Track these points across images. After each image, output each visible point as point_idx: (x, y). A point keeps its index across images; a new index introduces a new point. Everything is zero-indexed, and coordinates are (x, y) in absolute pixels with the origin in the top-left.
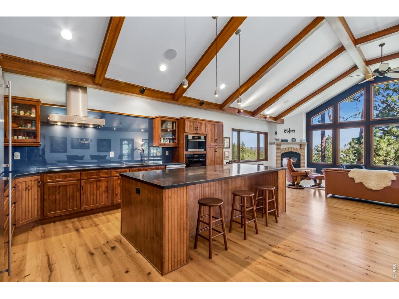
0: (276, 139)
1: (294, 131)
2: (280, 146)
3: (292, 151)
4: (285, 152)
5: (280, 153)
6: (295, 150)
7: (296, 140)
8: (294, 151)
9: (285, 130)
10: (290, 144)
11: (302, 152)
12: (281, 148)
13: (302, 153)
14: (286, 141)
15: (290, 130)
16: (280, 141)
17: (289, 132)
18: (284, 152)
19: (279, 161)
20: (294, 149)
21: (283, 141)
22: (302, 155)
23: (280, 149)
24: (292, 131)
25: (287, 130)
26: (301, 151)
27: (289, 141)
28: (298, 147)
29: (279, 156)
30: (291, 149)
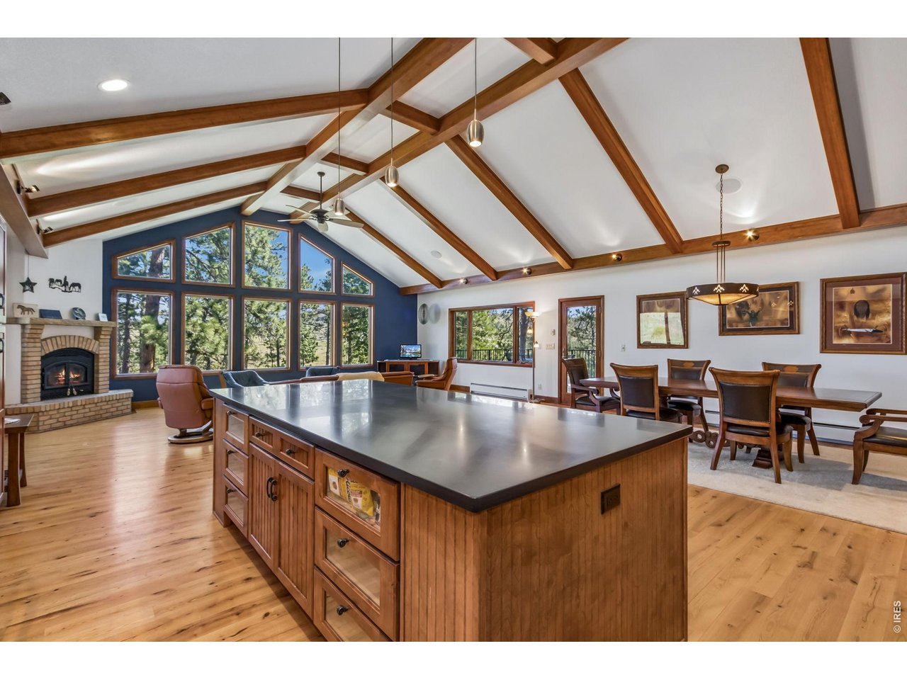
0: (20, 307)
1: (77, 288)
2: (39, 331)
3: (76, 346)
4: (56, 349)
5: (39, 354)
6: (84, 343)
7: (83, 312)
8: (80, 346)
9: (52, 281)
10: (67, 324)
11: (101, 348)
12: (42, 338)
13: (101, 352)
14: (56, 314)
15: (66, 284)
16: (36, 315)
17: (63, 288)
18: (51, 350)
19: (34, 382)
20: (81, 339)
21: (43, 313)
22: (100, 356)
23: (37, 340)
24: (74, 285)
25: (58, 281)
26: (99, 346)
27: (65, 315)
28: (87, 333)
29: (35, 363)
30: (72, 341)
